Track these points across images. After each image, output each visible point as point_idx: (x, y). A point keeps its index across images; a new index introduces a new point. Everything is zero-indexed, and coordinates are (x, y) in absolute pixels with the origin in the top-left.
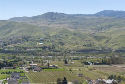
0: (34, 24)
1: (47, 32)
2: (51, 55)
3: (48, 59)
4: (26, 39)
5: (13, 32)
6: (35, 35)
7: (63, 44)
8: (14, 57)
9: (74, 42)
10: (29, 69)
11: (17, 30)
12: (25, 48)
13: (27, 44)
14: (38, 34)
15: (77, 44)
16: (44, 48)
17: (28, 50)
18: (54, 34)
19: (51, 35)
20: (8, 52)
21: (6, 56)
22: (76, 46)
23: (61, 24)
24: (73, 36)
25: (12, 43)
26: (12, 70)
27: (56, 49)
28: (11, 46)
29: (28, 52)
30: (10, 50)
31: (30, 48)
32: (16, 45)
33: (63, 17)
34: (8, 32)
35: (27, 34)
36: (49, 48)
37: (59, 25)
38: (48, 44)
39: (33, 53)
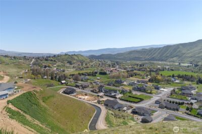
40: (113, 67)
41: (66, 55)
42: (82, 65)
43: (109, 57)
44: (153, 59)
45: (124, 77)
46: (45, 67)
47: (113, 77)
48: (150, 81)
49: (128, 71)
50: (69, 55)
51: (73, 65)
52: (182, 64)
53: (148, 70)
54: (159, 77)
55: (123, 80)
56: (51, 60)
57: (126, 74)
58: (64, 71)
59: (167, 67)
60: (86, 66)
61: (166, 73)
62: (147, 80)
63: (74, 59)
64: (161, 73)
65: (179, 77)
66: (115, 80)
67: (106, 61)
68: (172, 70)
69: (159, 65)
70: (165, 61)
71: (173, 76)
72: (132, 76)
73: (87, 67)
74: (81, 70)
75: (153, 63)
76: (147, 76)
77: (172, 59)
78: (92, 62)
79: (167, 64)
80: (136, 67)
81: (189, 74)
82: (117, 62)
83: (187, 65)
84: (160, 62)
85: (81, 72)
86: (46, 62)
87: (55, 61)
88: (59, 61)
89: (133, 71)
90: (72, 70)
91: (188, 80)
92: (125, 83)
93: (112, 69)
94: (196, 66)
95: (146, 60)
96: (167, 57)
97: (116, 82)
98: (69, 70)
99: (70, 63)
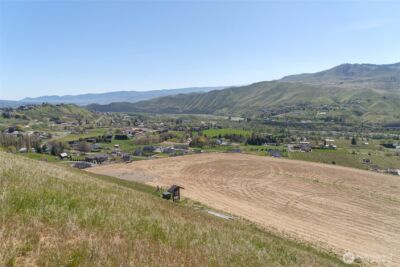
0: (317, 84)
1: (336, 95)
2: (337, 130)
3: (330, 135)
4: (302, 106)
5: (285, 97)
6: (317, 100)
7: (359, 114)
8: (282, 131)
9: (382, 110)
10: (295, 148)
11: (291, 94)
12: (299, 120)
13: (303, 113)
14: (320, 98)
15: (385, 114)
16: (328, 119)
17: (303, 122)
18: (347, 98)
19: (342, 101)
20: (276, 124)
21: (273, 129)
22: (382, 118)
23: (362, 81)
24: (380, 101)
25: (282, 112)
26: (274, 148)
27: (347, 121)
28: (280, 116)
29: (303, 126)
30: (279, 121)
31: (307, 119)
32: (288, 114)
33: (368, 70)
34: (279, 97)
35: (304, 100)
36: (336, 120)
37: (358, 84)
38: (333, 114)
39: (310, 127)
40: (135, 125)
41: (44, 105)
42: (80, 124)
43: (125, 107)
44: (195, 111)
45: (154, 141)
46: (11, 130)
47: (139, 143)
48: (191, 145)
49: (160, 132)
50: (52, 106)
51: (62, 126)
52: (233, 119)
53: (188, 128)
54: (203, 139)
55: (154, 145)
56: (17, 117)
57: (157, 137)
58: (50, 136)
59: (214, 123)
60: (88, 126)
61: (211, 133)
62: (187, 144)
63: (64, 114)
64: (205, 132)
65: (227, 137)
66: (142, 147)
67: (121, 114)
68: (220, 128)
69: (203, 119)
70: (212, 113)
71: (220, 137)
72: (166, 139)
73: (91, 128)
74: (82, 132)
75: (195, 118)
76: (187, 137)
77: (220, 111)
78: (96, 117)
79: (214, 118)
80: (170, 124)
81: (239, 132)
82: (140, 117)
83: (237, 119)
84: (205, 116)
85: (84, 137)
86: (6, 120)
87: (24, 118)
88: (34, 118)
89: (166, 131)
90: (65, 133)
91: (236, 141)
92: (158, 150)
93: (134, 129)
94: (249, 120)
95: (184, 112)
96: (214, 108)
97: (145, 149)
98: (58, 133)
99: (56, 120)
